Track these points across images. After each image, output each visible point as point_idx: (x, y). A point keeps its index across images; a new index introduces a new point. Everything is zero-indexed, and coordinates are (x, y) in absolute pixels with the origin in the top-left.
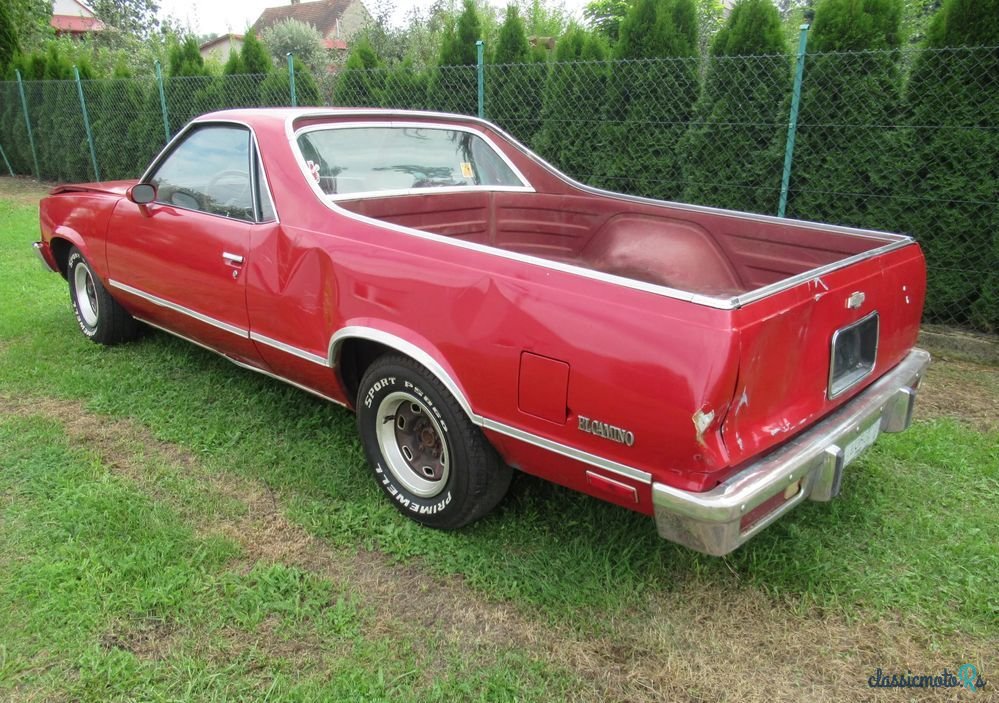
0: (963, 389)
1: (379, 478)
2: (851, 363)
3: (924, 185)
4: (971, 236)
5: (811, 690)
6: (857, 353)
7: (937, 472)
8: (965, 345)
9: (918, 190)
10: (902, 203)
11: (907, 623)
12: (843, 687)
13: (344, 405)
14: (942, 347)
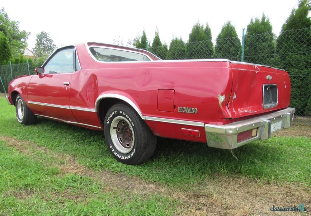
1: (111, 149)
5: (269, 205)
6: (271, 99)
11: (300, 186)
12: (280, 203)
13: (100, 128)
14: (297, 122)
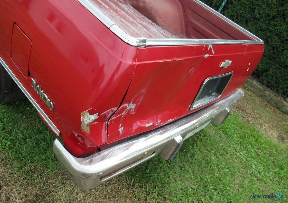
0: (247, 103)
2: (210, 92)
3: (272, 22)
4: (277, 49)
6: (215, 88)
7: (225, 137)
8: (255, 87)
9: (269, 24)
10: (261, 27)
